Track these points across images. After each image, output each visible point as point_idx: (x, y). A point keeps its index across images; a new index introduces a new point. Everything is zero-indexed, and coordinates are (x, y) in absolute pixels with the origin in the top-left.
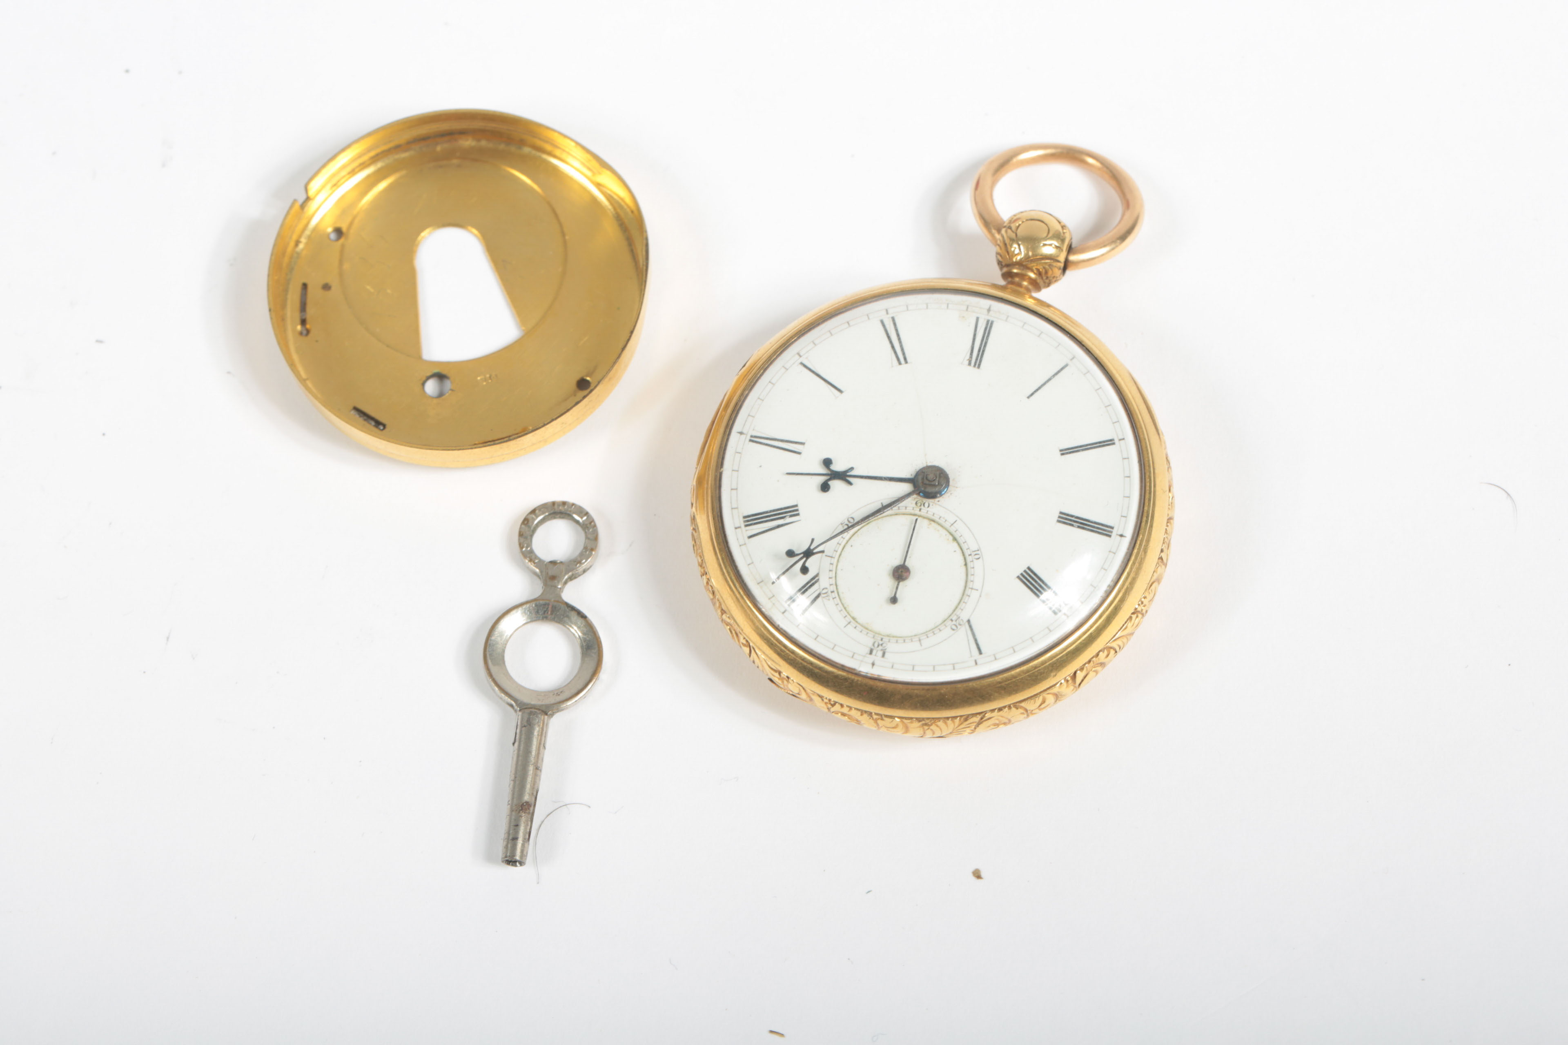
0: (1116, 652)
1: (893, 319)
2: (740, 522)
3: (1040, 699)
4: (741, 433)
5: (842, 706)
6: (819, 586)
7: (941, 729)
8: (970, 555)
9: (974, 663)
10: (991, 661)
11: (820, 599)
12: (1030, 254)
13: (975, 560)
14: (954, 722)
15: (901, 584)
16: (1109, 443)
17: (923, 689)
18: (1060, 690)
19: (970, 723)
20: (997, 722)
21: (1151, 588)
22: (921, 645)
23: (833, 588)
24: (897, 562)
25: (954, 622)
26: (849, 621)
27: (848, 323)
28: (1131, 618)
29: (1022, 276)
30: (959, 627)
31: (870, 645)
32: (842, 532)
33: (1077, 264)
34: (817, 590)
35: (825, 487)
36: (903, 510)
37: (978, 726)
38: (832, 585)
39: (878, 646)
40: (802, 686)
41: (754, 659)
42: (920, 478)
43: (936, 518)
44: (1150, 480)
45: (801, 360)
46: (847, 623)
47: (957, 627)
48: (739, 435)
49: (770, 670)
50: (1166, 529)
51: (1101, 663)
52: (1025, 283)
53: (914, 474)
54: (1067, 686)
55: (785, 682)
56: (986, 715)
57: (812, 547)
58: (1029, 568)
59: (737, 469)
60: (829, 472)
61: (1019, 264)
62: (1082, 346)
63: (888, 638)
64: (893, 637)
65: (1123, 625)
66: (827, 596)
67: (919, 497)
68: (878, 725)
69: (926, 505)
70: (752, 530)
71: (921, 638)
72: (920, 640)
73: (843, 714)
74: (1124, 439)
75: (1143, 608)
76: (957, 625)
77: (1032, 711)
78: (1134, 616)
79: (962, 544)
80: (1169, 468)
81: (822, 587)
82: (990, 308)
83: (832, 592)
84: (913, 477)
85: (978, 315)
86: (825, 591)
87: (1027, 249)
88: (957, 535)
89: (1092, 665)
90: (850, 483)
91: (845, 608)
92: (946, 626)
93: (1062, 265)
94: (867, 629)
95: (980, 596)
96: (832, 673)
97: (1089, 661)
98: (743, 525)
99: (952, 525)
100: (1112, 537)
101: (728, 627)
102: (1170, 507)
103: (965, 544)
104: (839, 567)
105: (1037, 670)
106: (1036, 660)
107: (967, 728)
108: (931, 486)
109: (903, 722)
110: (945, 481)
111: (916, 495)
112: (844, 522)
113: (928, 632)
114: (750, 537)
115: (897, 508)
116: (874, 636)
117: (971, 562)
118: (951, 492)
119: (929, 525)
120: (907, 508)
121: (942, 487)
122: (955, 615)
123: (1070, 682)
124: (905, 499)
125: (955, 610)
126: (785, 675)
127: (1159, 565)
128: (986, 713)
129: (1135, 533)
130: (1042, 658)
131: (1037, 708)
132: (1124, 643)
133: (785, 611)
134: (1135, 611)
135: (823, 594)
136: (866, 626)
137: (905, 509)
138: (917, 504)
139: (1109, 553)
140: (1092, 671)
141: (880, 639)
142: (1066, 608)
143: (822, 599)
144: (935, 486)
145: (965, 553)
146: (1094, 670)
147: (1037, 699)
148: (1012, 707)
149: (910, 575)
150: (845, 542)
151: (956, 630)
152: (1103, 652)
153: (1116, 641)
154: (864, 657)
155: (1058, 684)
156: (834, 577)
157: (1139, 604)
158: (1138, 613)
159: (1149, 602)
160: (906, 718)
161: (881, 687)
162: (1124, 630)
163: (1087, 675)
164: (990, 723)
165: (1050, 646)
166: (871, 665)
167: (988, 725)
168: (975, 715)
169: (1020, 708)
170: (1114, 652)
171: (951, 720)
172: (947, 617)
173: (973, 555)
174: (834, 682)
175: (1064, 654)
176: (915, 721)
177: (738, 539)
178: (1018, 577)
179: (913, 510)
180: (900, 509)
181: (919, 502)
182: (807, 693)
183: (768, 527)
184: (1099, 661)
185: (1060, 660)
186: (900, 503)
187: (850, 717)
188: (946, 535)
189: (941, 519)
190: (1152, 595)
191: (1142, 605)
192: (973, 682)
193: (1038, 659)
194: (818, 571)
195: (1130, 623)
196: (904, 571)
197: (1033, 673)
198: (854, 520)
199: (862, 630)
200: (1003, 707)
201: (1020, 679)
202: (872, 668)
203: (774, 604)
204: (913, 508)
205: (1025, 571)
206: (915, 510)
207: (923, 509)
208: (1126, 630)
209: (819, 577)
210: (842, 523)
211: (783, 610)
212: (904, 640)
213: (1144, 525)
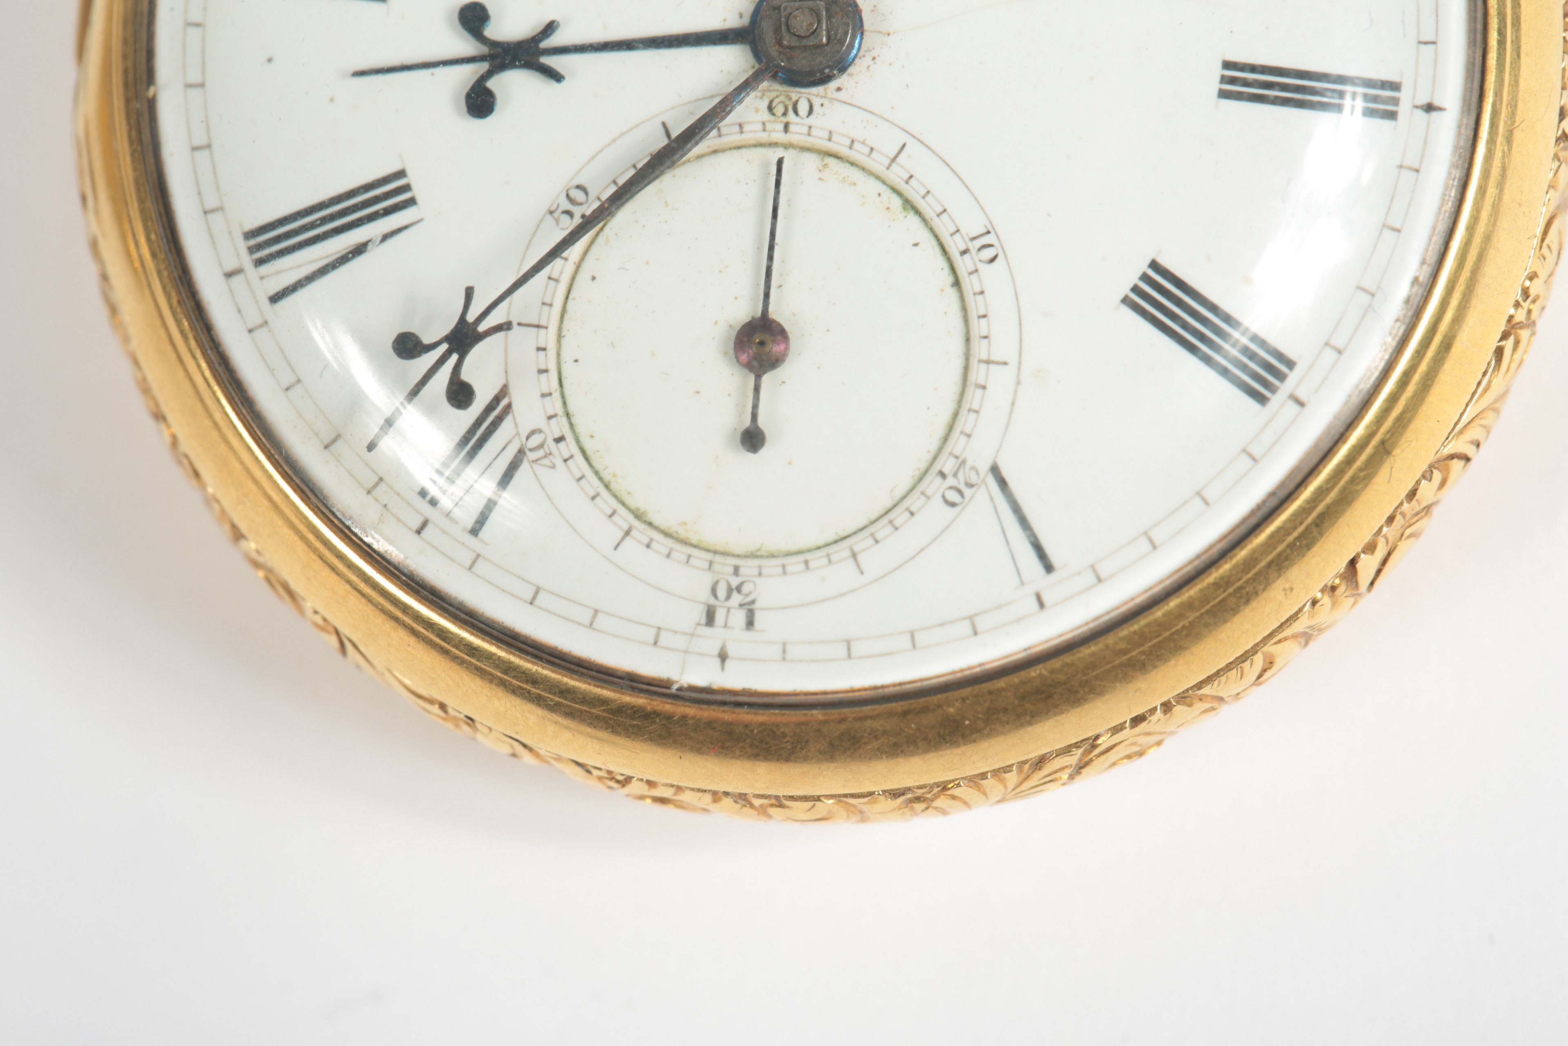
0: (1468, 459)
2: (238, 253)
3: (1259, 660)
5: (651, 784)
6: (516, 425)
8: (964, 252)
9: (1035, 605)
10: (1088, 589)
11: (523, 472)
13: (982, 268)
14: (1002, 781)
15: (767, 379)
17: (890, 714)
18: (1311, 622)
19: (1056, 772)
20: (1136, 749)
21: (1547, 241)
22: (861, 571)
23: (560, 426)
24: (744, 309)
25: (951, 481)
26: (626, 527)
28: (1499, 352)
30: (968, 492)
31: (704, 595)
32: (555, 253)
34: (509, 442)
35: (480, 102)
36: (735, 138)
37: (1078, 772)
38: (555, 416)
39: (730, 591)
40: (517, 740)
42: (766, 25)
43: (840, 146)
46: (621, 534)
47: (960, 492)
49: (414, 697)
51: (1424, 508)
54: (1334, 604)
55: (466, 728)
56: (1099, 742)
57: (471, 317)
58: (1154, 265)
60: (484, 50)
63: (756, 562)
64: (772, 556)
65: (1479, 383)
66: (546, 456)
67: (777, 86)
68: (769, 816)
69: (803, 107)
70: (279, 272)
71: (857, 548)
72: (854, 555)
73: (662, 801)
75: (1531, 306)
76: (963, 488)
78: (1509, 344)
79: (936, 218)
81: (524, 430)
83: (560, 440)
84: (746, 21)
86: (535, 441)
88: (913, 193)
89: (1400, 522)
90: (555, 76)
91: (607, 486)
92: (928, 498)
94: (685, 542)
95: (1018, 383)
97: (1391, 519)
98: (247, 261)
99: (893, 160)
100: (1400, 116)
101: (261, 573)
103: (944, 216)
104: (567, 355)
105: (1231, 590)
106: (1226, 563)
107: (1045, 783)
108: (805, 48)
109: (847, 803)
110: (847, 24)
111: (768, 81)
112: (558, 206)
113: (873, 523)
114: (275, 299)
115: (714, 132)
116: (711, 563)
117: (971, 273)
118: (874, 53)
119: (821, 168)
120: (744, 130)
121: (843, 46)
122: (951, 454)
123: (1342, 589)
124: (734, 101)
125: (946, 439)
126: (460, 712)
127: (1559, 160)
128: (1097, 737)
129: (1471, 92)
130: (1242, 554)
131: (1251, 683)
132: (1488, 430)
133: (425, 524)
134: (1509, 326)
135: (531, 450)
136: (682, 533)
137: (742, 132)
138: (775, 111)
139: (1401, 167)
140: (1404, 537)
141: (731, 570)
142: (1293, 378)
143: (532, 467)
144: (819, 46)
145: (947, 248)
146: (1409, 536)
147: (1249, 666)
148: (1174, 704)
149: (787, 348)
150: (570, 268)
151: (961, 503)
152: (1428, 476)
153: (1461, 432)
154: (693, 635)
155: (1305, 605)
156: (556, 391)
157: (1517, 301)
158: (1516, 328)
159: (1546, 282)
160: (853, 796)
161: (761, 724)
162: (1482, 395)
163: (1389, 554)
164: (1113, 756)
165: (1265, 510)
166: (717, 661)
167: (1108, 764)
168: (1067, 750)
169: (1201, 700)
170: (1462, 463)
171: (992, 777)
172: (923, 465)
173: (973, 251)
174: (613, 727)
175: (1311, 524)
176: (882, 798)
177: (239, 311)
178: (1126, 301)
179: (764, 130)
180: (724, 135)
181: (779, 103)
182: (537, 755)
183: (327, 257)
184: (1419, 506)
185: (1298, 544)
186: (723, 118)
187: (680, 805)
188: (879, 195)
189: (857, 146)
190: (1551, 258)
191: (1525, 301)
192: (1041, 666)
193: (1231, 558)
194: (503, 382)
195: (1497, 367)
196: (767, 337)
197: (1223, 600)
198: (587, 193)
199: (671, 549)
200: (1147, 712)
201: (1184, 627)
202: (723, 669)
203: (385, 506)
204: (764, 124)
205: (1145, 278)
206: (770, 131)
207: (797, 124)
208: (1488, 392)
209: (510, 398)
210: (553, 209)
211: (416, 523)
212: (806, 562)
213: (1495, 58)
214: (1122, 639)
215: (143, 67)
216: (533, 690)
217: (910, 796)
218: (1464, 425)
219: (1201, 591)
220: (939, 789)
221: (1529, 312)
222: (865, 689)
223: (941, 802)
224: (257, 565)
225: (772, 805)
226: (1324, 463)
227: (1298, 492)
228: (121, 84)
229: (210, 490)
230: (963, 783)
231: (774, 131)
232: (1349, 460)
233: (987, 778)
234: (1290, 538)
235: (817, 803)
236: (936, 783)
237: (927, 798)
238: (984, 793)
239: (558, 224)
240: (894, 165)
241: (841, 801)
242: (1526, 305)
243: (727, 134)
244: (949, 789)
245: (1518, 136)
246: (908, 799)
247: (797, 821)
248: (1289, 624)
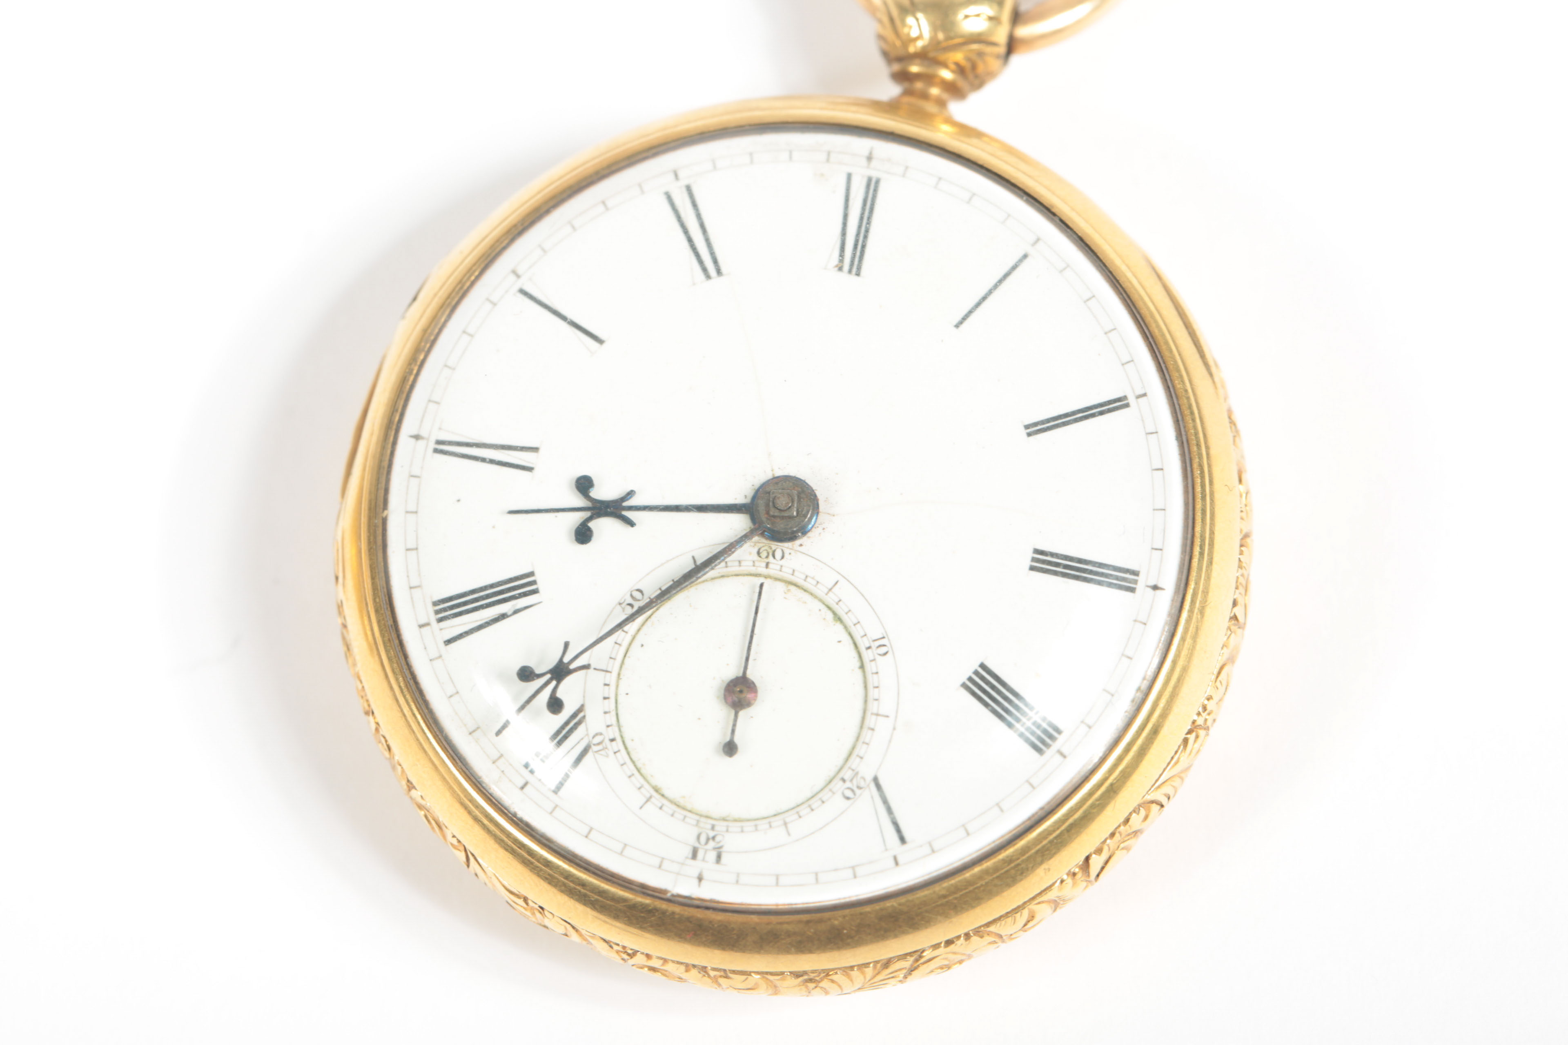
0: (1162, 806)
1: (689, 189)
2: (428, 614)
3: (1025, 913)
4: (417, 437)
5: (648, 956)
6: (587, 730)
7: (840, 986)
8: (869, 648)
9: (892, 862)
10: (926, 856)
11: (589, 757)
12: (941, 36)
13: (878, 658)
14: (863, 973)
15: (742, 713)
16: (1117, 404)
17: (800, 922)
18: (1060, 894)
19: (896, 971)
20: (946, 962)
21: (1219, 678)
22: (789, 834)
23: (613, 732)
24: (732, 672)
25: (848, 784)
26: (648, 795)
27: (603, 203)
28: (1186, 741)
29: (929, 79)
30: (858, 792)
31: (692, 841)
32: (620, 626)
33: (1030, 43)
34: (582, 739)
35: (583, 535)
36: (735, 569)
37: (910, 974)
38: (611, 725)
39: (708, 839)
40: (569, 923)
41: (475, 870)
42: (761, 503)
43: (798, 579)
44: (1202, 472)
45: (519, 284)
46: (645, 800)
47: (853, 791)
48: (413, 440)
49: (507, 893)
50: (1240, 560)
51: (1133, 832)
52: (935, 91)
53: (750, 493)
54: (1074, 884)
55: (538, 915)
56: (924, 954)
57: (566, 660)
58: (983, 666)
59: (414, 509)
60: (587, 504)
61: (922, 56)
62: (1051, 216)
63: (725, 823)
64: (736, 821)
65: (1172, 758)
66: (603, 749)
67: (764, 540)
68: (719, 985)
69: (778, 554)
70: (452, 627)
71: (787, 820)
72: (785, 824)
73: (653, 969)
74: (1145, 395)
75: (1207, 717)
76: (855, 789)
77: (1011, 935)
78: (1192, 737)
79: (853, 627)
80: (1236, 434)
81: (592, 733)
82: (871, 153)
83: (612, 740)
84: (748, 500)
85: (850, 170)
86: (598, 739)
87: (935, 29)
88: (841, 610)
89: (1119, 838)
90: (631, 523)
91: (639, 770)
92: (834, 793)
93: (1002, 50)
94: (684, 809)
95: (894, 729)
96: (625, 900)
97: (1112, 835)
98: (433, 618)
99: (830, 590)
100: (1137, 591)
101: (423, 813)
102: (1244, 515)
103: (858, 626)
104: (622, 689)
105: (1012, 865)
106: (1010, 847)
107: (889, 978)
108: (783, 518)
109: (767, 979)
110: (809, 506)
111: (759, 537)
112: (625, 600)
113: (798, 806)
114: (448, 642)
115: (723, 564)
116: (698, 821)
117: (871, 661)
118: (824, 526)
119: (786, 591)
120: (742, 564)
121: (806, 518)
122: (850, 768)
123: (1079, 875)
124: (737, 545)
125: (847, 760)
126: (536, 904)
127: (1231, 631)
128: (923, 951)
129: (1181, 580)
130: (1021, 843)
131: (1020, 928)
132: (1176, 790)
133: (526, 784)
134: (1193, 726)
135: (594, 745)
136: (682, 802)
137: (740, 566)
138: (761, 555)
139: (1135, 621)
140: (1119, 849)
141: (709, 827)
142: (1061, 739)
143: (594, 755)
144: (791, 517)
145: (858, 645)
146: (1123, 849)
147: (1019, 916)
148: (972, 935)
149: (756, 696)
150: (628, 638)
151: (853, 798)
152: (1137, 811)
153: (1159, 787)
154: (683, 864)
155: (1056, 882)
156: (613, 711)
157: (1199, 712)
158: (1198, 729)
159: (1217, 703)
160: (772, 974)
161: (720, 921)
162: (1173, 766)
163: (1110, 858)
164: (932, 965)
165: (1036, 818)
166: (696, 881)
167: (928, 971)
168: (904, 957)
169: (988, 934)
170: (1158, 807)
171: (858, 970)
172: (832, 774)
173: (874, 648)
174: (628, 917)
175: (1064, 830)
176: (789, 977)
177: (425, 648)
178: (964, 685)
179: (754, 566)
180: (729, 567)
181: (764, 550)
182: (581, 935)
183: (481, 620)
184: (1130, 829)
185: (1055, 841)
186: (730, 555)
187: (665, 974)
188: (820, 610)
189: (809, 579)
190: (1222, 689)
191: (1204, 712)
192: (893, 900)
193: (1014, 845)
194: (582, 703)
195: (1184, 751)
196: (745, 689)
197: (1007, 871)
198: (643, 595)
199: (674, 812)
200: (955, 938)
201: (982, 885)
202: (699, 885)
203: (503, 771)
204: (754, 562)
205: (976, 673)
206: (757, 567)
207: (774, 563)
208: (1177, 765)
209: (585, 713)
210: (621, 602)
211: (521, 783)
212: (756, 826)
213: (1197, 562)
214: (944, 888)
215: (381, 499)
216: (582, 890)
217: (806, 977)
218: (1161, 782)
219: (994, 863)
220: (824, 975)
221: (1206, 720)
222: (784, 905)
223: (825, 984)
224: (420, 807)
225: (721, 976)
226: (1075, 793)
227: (1058, 809)
228: (367, 508)
229: (396, 758)
230: (840, 972)
231: (760, 567)
232: (1091, 794)
233: (853, 970)
234: (1051, 837)
235: (749, 977)
236: (823, 970)
237: (816, 980)
238: (851, 980)
239: (624, 611)
240: (830, 593)
241: (764, 977)
242: (1204, 715)
243: (731, 566)
244: (830, 975)
245: (1208, 611)
246: (805, 979)
247: (735, 989)
248: (1045, 892)
